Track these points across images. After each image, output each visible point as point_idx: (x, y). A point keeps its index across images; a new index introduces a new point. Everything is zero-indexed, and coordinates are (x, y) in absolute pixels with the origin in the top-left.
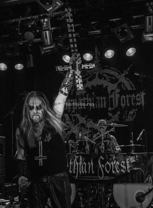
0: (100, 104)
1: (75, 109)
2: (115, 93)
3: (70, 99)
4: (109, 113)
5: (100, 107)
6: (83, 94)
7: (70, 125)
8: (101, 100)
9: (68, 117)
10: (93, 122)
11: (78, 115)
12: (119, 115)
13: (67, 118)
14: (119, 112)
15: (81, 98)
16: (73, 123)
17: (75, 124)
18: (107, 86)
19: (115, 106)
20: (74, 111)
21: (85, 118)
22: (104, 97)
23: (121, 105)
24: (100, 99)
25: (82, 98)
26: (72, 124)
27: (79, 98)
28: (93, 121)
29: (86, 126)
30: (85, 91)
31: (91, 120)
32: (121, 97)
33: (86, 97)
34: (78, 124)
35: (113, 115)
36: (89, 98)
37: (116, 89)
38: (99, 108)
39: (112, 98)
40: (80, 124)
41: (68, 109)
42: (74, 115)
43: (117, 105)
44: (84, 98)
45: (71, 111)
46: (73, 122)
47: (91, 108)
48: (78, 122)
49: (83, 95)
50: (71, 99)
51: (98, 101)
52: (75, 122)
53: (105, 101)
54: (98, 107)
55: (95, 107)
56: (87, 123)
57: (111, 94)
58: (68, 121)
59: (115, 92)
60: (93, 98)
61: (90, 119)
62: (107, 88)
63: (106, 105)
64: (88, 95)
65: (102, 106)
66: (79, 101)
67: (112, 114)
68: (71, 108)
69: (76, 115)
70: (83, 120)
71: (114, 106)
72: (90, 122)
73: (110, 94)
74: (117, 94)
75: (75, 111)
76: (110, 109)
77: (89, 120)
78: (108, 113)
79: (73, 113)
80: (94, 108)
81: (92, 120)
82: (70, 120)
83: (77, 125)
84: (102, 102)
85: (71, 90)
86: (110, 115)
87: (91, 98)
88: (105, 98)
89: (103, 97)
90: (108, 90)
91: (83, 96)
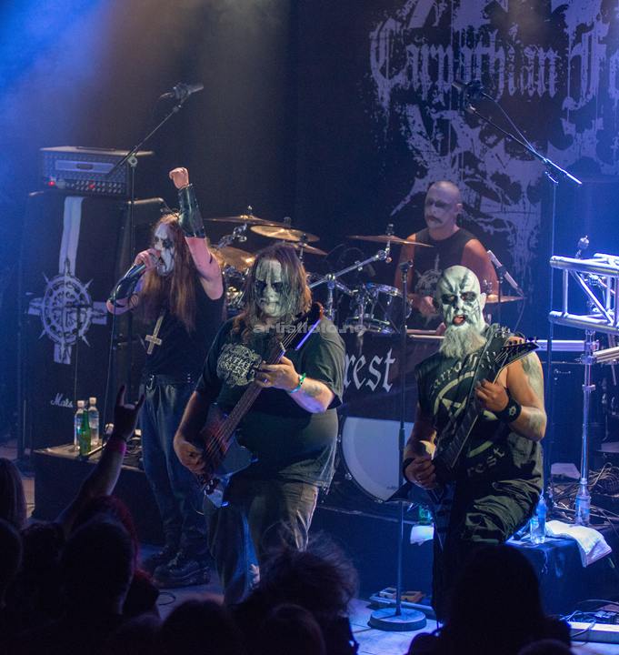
0: (536, 79)
1: (446, 89)
2: (590, 38)
3: (430, 47)
4: (563, 120)
5: (536, 93)
6: (476, 27)
7: (424, 154)
8: (541, 62)
9: (419, 120)
10: (507, 151)
11: (456, 113)
12: (599, 131)
13: (414, 122)
14: (601, 119)
15: (470, 47)
16: (436, 149)
17: (444, 153)
18: (564, 7)
19: (588, 92)
20: (440, 98)
21: (478, 130)
22: (551, 51)
23: (609, 91)
24: (537, 59)
25: (472, 42)
26: (433, 148)
27: (462, 46)
28: (506, 148)
29: (480, 167)
30: (484, 17)
31: (498, 140)
32: (613, 58)
33: (486, 43)
34: (452, 150)
35: (579, 130)
36: (497, 50)
37: (595, 20)
38: (531, 93)
39: (577, 59)
40: (460, 154)
41: (421, 86)
42: (442, 116)
43: (593, 91)
44: (480, 44)
45: (430, 97)
46: (435, 143)
47: (502, 91)
48: (454, 144)
49: (476, 32)
50: (433, 46)
51: (529, 66)
52: (444, 142)
53: (552, 69)
54: (526, 91)
55: (518, 92)
56: (484, 151)
57: (578, 40)
58: (417, 137)
59: (592, 32)
60: (512, 51)
61: (495, 137)
62: (565, 12)
63: (556, 85)
64: (493, 36)
65: (541, 90)
66: (463, 56)
67: (574, 125)
68: (430, 84)
69: (449, 114)
70: (472, 140)
71: (585, 92)
72: (495, 148)
73: (572, 38)
74: (600, 42)
75: (446, 96)
76: (568, 103)
77: (491, 140)
78: (560, 122)
79: (439, 107)
80: (512, 93)
81: (502, 141)
82: (424, 131)
83: (448, 159)
84: (542, 69)
85: (433, 8)
86: (568, 127)
87: (506, 50)
88: (552, 55)
89: (546, 51)
90: (567, 21)
91: (478, 36)
